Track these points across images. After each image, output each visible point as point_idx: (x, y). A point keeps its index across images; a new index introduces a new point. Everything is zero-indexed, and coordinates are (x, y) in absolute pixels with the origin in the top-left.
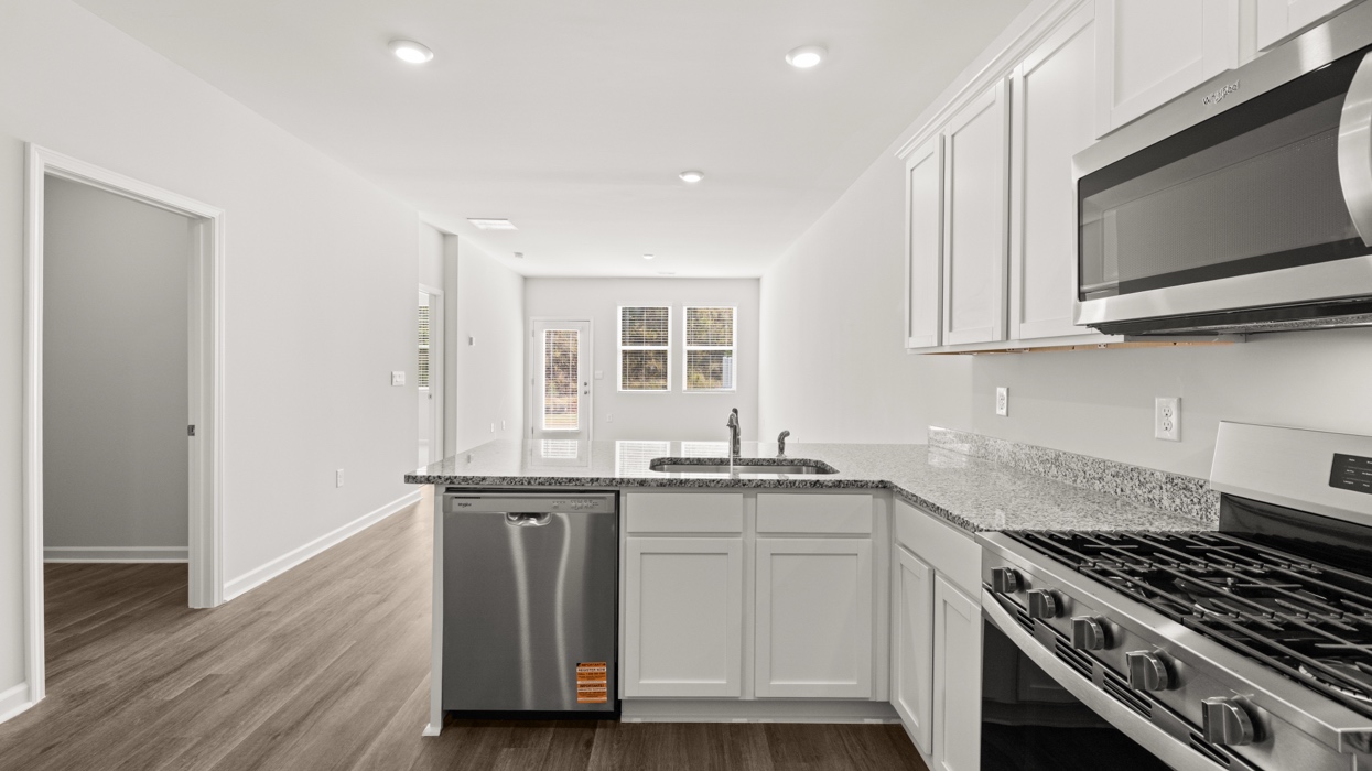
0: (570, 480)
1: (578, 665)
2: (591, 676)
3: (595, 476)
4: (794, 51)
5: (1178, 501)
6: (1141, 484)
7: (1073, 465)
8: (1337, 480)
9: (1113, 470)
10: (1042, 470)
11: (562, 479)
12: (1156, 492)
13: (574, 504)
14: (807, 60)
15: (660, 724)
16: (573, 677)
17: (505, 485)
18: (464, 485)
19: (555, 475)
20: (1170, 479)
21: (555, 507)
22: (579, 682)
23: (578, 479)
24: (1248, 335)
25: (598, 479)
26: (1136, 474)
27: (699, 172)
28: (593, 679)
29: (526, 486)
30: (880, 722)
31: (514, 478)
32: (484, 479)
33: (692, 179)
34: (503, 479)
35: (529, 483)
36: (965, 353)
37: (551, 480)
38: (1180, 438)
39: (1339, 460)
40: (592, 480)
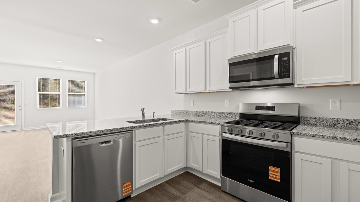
0: (120, 128)
1: (123, 184)
2: (127, 186)
3: (127, 126)
4: (153, 18)
5: (231, 116)
6: (224, 115)
7: (210, 113)
8: (256, 109)
9: (219, 113)
10: (203, 115)
11: (118, 128)
12: (227, 116)
13: (121, 136)
14: (155, 21)
15: (142, 193)
16: (122, 188)
17: (99, 133)
18: (83, 136)
19: (116, 128)
20: (229, 113)
21: (116, 138)
22: (123, 190)
23: (123, 128)
24: (240, 90)
25: (128, 127)
26: (223, 113)
27: (102, 39)
28: (128, 187)
29: (106, 133)
30: (184, 172)
31: (102, 130)
32: (91, 132)
33: (99, 40)
34: (98, 131)
35: (107, 131)
36: (183, 94)
37: (114, 129)
38: (230, 107)
39: (256, 106)
40: (127, 127)
